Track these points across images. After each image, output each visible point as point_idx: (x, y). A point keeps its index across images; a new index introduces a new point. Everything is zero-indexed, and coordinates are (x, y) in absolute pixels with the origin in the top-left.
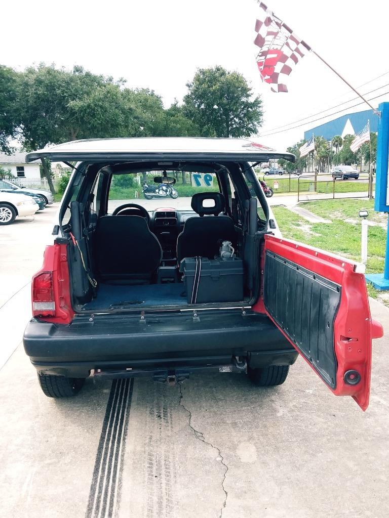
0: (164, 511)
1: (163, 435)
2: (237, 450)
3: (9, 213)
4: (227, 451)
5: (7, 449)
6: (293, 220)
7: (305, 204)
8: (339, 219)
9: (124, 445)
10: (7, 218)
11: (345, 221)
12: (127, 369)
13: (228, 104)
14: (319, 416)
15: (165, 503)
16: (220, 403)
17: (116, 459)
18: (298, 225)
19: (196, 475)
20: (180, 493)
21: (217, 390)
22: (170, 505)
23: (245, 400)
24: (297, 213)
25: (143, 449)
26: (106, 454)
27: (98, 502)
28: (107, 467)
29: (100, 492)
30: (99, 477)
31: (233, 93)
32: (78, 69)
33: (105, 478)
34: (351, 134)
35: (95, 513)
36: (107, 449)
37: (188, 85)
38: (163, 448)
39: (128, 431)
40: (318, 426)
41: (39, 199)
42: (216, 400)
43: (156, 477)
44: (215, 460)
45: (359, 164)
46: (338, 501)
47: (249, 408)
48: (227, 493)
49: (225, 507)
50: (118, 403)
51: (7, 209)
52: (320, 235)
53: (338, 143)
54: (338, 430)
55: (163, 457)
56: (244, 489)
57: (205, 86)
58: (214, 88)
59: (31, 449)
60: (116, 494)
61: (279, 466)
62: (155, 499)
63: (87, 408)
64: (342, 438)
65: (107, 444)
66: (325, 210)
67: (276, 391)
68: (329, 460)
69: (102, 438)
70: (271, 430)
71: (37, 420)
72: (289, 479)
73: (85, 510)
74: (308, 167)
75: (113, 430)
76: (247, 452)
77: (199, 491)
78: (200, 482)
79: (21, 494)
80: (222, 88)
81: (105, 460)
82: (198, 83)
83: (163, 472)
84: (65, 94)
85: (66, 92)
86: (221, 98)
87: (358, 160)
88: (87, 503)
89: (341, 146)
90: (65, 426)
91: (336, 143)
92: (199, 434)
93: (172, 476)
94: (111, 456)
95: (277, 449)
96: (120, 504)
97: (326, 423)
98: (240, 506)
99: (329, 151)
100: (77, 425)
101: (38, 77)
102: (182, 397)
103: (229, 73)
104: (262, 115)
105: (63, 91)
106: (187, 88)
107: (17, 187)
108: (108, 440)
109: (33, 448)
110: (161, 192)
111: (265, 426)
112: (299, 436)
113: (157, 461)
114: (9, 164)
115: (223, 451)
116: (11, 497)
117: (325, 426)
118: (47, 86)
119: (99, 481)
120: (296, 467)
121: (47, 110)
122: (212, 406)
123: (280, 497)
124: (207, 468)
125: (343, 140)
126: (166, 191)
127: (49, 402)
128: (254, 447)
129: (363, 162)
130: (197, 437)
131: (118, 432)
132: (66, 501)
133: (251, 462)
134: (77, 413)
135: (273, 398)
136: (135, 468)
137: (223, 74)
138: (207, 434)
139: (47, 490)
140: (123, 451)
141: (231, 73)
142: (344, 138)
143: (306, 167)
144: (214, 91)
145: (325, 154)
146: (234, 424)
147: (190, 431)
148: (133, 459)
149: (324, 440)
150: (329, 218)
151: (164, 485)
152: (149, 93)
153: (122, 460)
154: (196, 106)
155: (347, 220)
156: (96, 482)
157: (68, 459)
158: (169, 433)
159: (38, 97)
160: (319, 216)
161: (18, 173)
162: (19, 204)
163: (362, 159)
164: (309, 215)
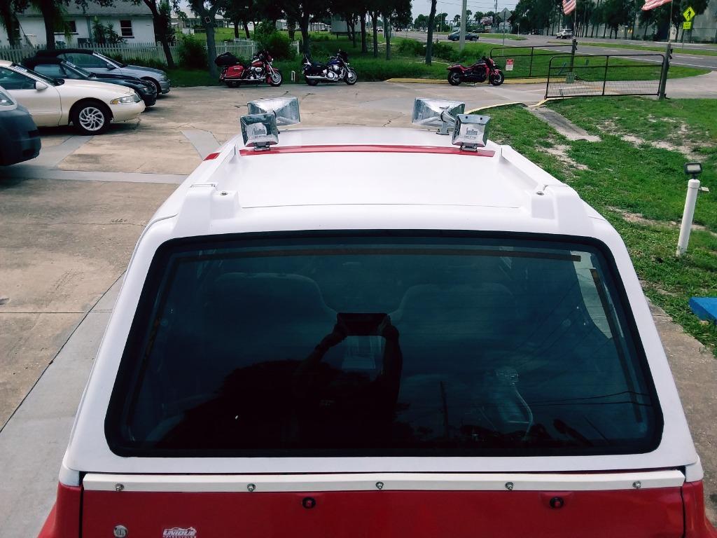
3: (99, 116)
6: (540, 136)
7: (556, 102)
8: (611, 134)
10: (97, 124)
11: (622, 139)
18: (549, 146)
24: (545, 119)
45: (631, 26)
51: (96, 110)
66: (590, 116)
74: (551, 26)
107: (115, 65)
110: (331, 75)
114: (109, 17)
126: (338, 72)
129: (637, 22)
143: (548, 27)
150: (596, 132)
155: (626, 138)
160: (581, 126)
161: (122, 29)
162: (114, 102)
163: (635, 18)
164: (564, 125)
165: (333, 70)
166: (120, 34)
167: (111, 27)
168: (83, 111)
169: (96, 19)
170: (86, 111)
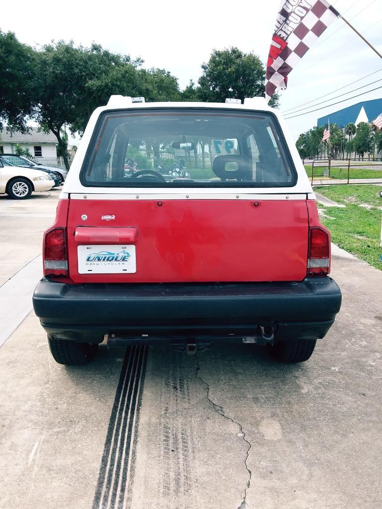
0: (182, 489)
1: (180, 408)
2: (260, 427)
3: (26, 188)
4: (249, 427)
5: (14, 415)
7: (318, 188)
8: (353, 203)
9: (138, 416)
10: (23, 192)
11: (359, 206)
12: (143, 335)
13: (243, 87)
14: (348, 395)
15: (182, 480)
16: (240, 377)
17: (130, 430)
19: (217, 451)
20: (199, 469)
21: (235, 364)
22: (188, 482)
23: (266, 374)
25: (158, 421)
26: (119, 424)
27: (110, 475)
28: (120, 438)
29: (112, 465)
30: (111, 448)
31: (249, 75)
32: (96, 48)
33: (118, 450)
34: (365, 122)
35: (107, 488)
36: (120, 419)
37: (203, 67)
38: (180, 421)
39: (143, 402)
40: (347, 405)
41: (54, 176)
42: (236, 374)
43: (172, 451)
44: (237, 436)
45: (372, 153)
46: (375, 486)
47: (271, 383)
48: (250, 472)
49: (249, 487)
50: (132, 372)
51: (24, 183)
52: (335, 218)
53: (351, 130)
54: (369, 410)
55: (180, 430)
56: (270, 469)
57: (220, 67)
58: (229, 70)
59: (40, 416)
60: (129, 468)
61: (307, 446)
62: (172, 475)
63: (100, 376)
64: (374, 419)
65: (121, 414)
66: (339, 195)
67: (299, 367)
68: (361, 441)
69: (115, 408)
70: (295, 407)
71: (47, 386)
72: (318, 460)
73: (96, 483)
74: (320, 154)
75: (126, 399)
76: (271, 430)
77: (220, 468)
78: (220, 458)
79: (27, 463)
80: (237, 71)
81: (117, 431)
82: (214, 64)
83: (180, 446)
84: (83, 73)
85: (84, 71)
86: (236, 81)
87: (371, 148)
88: (98, 476)
89: (354, 135)
90: (76, 393)
91: (350, 131)
92: (218, 408)
93: (190, 450)
94: (125, 427)
95: (303, 428)
96: (134, 479)
97: (355, 402)
98: (265, 487)
99: (342, 139)
100: (88, 393)
101: (56, 55)
102: (198, 369)
103: (245, 56)
104: (277, 99)
105: (81, 71)
106: (203, 70)
107: (34, 164)
108: (122, 410)
109: (42, 415)
110: (174, 174)
111: (289, 403)
112: (327, 415)
113: (173, 435)
114: (27, 144)
115: (245, 426)
116: (16, 465)
117: (355, 405)
118: (64, 64)
119: (111, 453)
120: (326, 447)
121: (65, 89)
122: (231, 380)
123: (310, 479)
124: (228, 444)
125: (357, 128)
126: (179, 173)
127: (59, 369)
128: (278, 424)
129: (376, 150)
130: (217, 411)
131: (131, 402)
132: (75, 473)
133: (275, 439)
134: (89, 381)
135: (297, 374)
136: (150, 440)
137: (239, 56)
138: (227, 408)
139: (55, 460)
140: (136, 422)
141: (247, 55)
142: (358, 126)
143: (318, 154)
144: (230, 73)
145: (337, 142)
146: (256, 400)
147: (208, 404)
148: (148, 431)
149: (355, 419)
150: (343, 203)
151: (181, 460)
152: (165, 74)
153: (136, 431)
154: (211, 89)
155: (361, 205)
156: (108, 453)
157: (78, 428)
158: (186, 405)
159: (56, 76)
160: (333, 200)
161: (35, 152)
162: (35, 179)
163: (375, 148)
164: (323, 200)
165: (176, 171)
166: (33, 155)
167: (28, 150)
168: (15, 184)
169: (18, 145)
170: (17, 184)
